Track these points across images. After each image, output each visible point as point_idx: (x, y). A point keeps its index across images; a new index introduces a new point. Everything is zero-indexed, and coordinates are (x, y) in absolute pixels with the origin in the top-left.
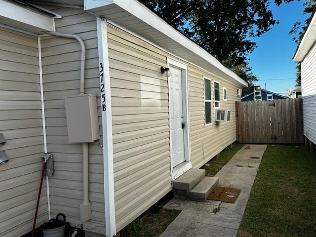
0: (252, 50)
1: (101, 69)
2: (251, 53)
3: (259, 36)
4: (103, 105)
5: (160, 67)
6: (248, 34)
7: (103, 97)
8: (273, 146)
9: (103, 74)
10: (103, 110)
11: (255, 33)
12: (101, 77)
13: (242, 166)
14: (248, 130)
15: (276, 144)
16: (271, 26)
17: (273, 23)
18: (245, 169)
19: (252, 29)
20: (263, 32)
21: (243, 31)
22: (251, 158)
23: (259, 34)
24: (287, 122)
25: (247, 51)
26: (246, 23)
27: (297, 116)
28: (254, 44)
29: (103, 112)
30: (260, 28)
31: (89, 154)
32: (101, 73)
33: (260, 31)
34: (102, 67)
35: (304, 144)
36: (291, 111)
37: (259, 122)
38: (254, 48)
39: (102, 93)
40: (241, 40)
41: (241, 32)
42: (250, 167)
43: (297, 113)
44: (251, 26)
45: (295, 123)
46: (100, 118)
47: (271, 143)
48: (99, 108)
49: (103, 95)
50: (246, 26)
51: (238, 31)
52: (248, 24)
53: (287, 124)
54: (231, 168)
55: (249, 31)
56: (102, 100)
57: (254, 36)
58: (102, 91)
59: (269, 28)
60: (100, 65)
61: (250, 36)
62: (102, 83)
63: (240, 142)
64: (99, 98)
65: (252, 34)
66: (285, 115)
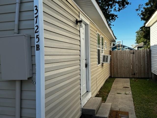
0: (115, 20)
1: (35, 12)
2: (114, 21)
3: (119, 11)
4: (37, 45)
5: (76, 19)
6: (113, 9)
7: (37, 38)
8: (133, 79)
9: (37, 16)
10: (37, 50)
11: (117, 9)
12: (35, 19)
13: (121, 94)
14: (117, 69)
15: (134, 78)
16: (126, 5)
17: (127, 3)
18: (123, 95)
19: (115, 7)
20: (122, 9)
21: (110, 7)
22: (123, 87)
23: (119, 10)
24: (142, 64)
25: (111, 20)
26: (112, 3)
27: (147, 60)
28: (116, 16)
29: (36, 52)
30: (120, 6)
31: (21, 91)
32: (35, 16)
33: (120, 8)
34: (36, 9)
35: (151, 78)
36: (144, 57)
37: (124, 64)
38: (116, 19)
39: (36, 34)
40: (109, 13)
41: (108, 8)
42: (126, 94)
43: (147, 58)
44: (114, 4)
45: (146, 65)
46: (33, 57)
47: (132, 77)
48: (33, 48)
49: (37, 36)
50: (112, 4)
51: (107, 7)
52: (113, 3)
53: (141, 65)
54: (114, 95)
55: (114, 8)
56: (36, 40)
57: (116, 11)
58: (36, 32)
59: (125, 6)
60: (35, 8)
61: (114, 11)
62: (37, 24)
63: (112, 77)
64: (33, 39)
65: (115, 10)
66: (140, 59)
